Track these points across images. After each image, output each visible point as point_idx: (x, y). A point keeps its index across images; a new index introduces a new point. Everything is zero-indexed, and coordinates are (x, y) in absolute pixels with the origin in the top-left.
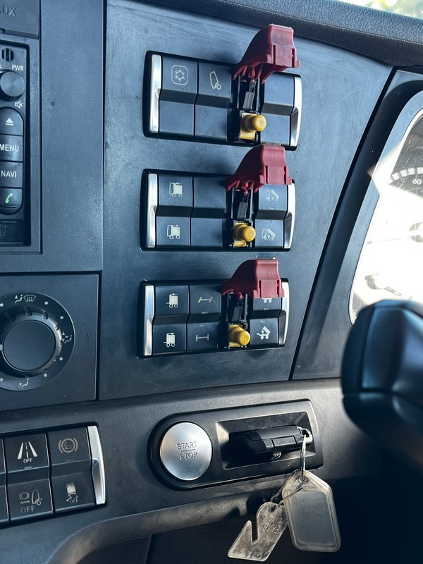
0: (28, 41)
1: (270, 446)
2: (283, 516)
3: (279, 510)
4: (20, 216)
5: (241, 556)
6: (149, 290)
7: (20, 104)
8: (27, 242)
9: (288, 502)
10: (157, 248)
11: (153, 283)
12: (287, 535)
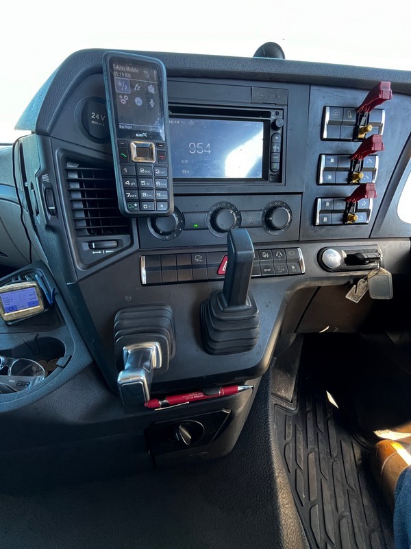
0: (284, 107)
1: (366, 257)
2: (367, 286)
3: (366, 282)
4: (278, 173)
5: (350, 298)
6: (319, 200)
7: (280, 131)
8: (280, 181)
9: (370, 281)
10: (323, 184)
11: (321, 198)
12: (368, 293)
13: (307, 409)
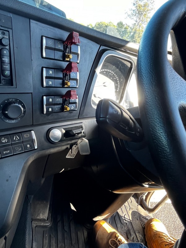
0: (9, 30)
1: (75, 133)
3: (77, 147)
4: (10, 78)
5: (69, 157)
6: (45, 97)
7: (7, 47)
8: (12, 85)
9: (79, 145)
10: (46, 87)
13: (58, 220)
